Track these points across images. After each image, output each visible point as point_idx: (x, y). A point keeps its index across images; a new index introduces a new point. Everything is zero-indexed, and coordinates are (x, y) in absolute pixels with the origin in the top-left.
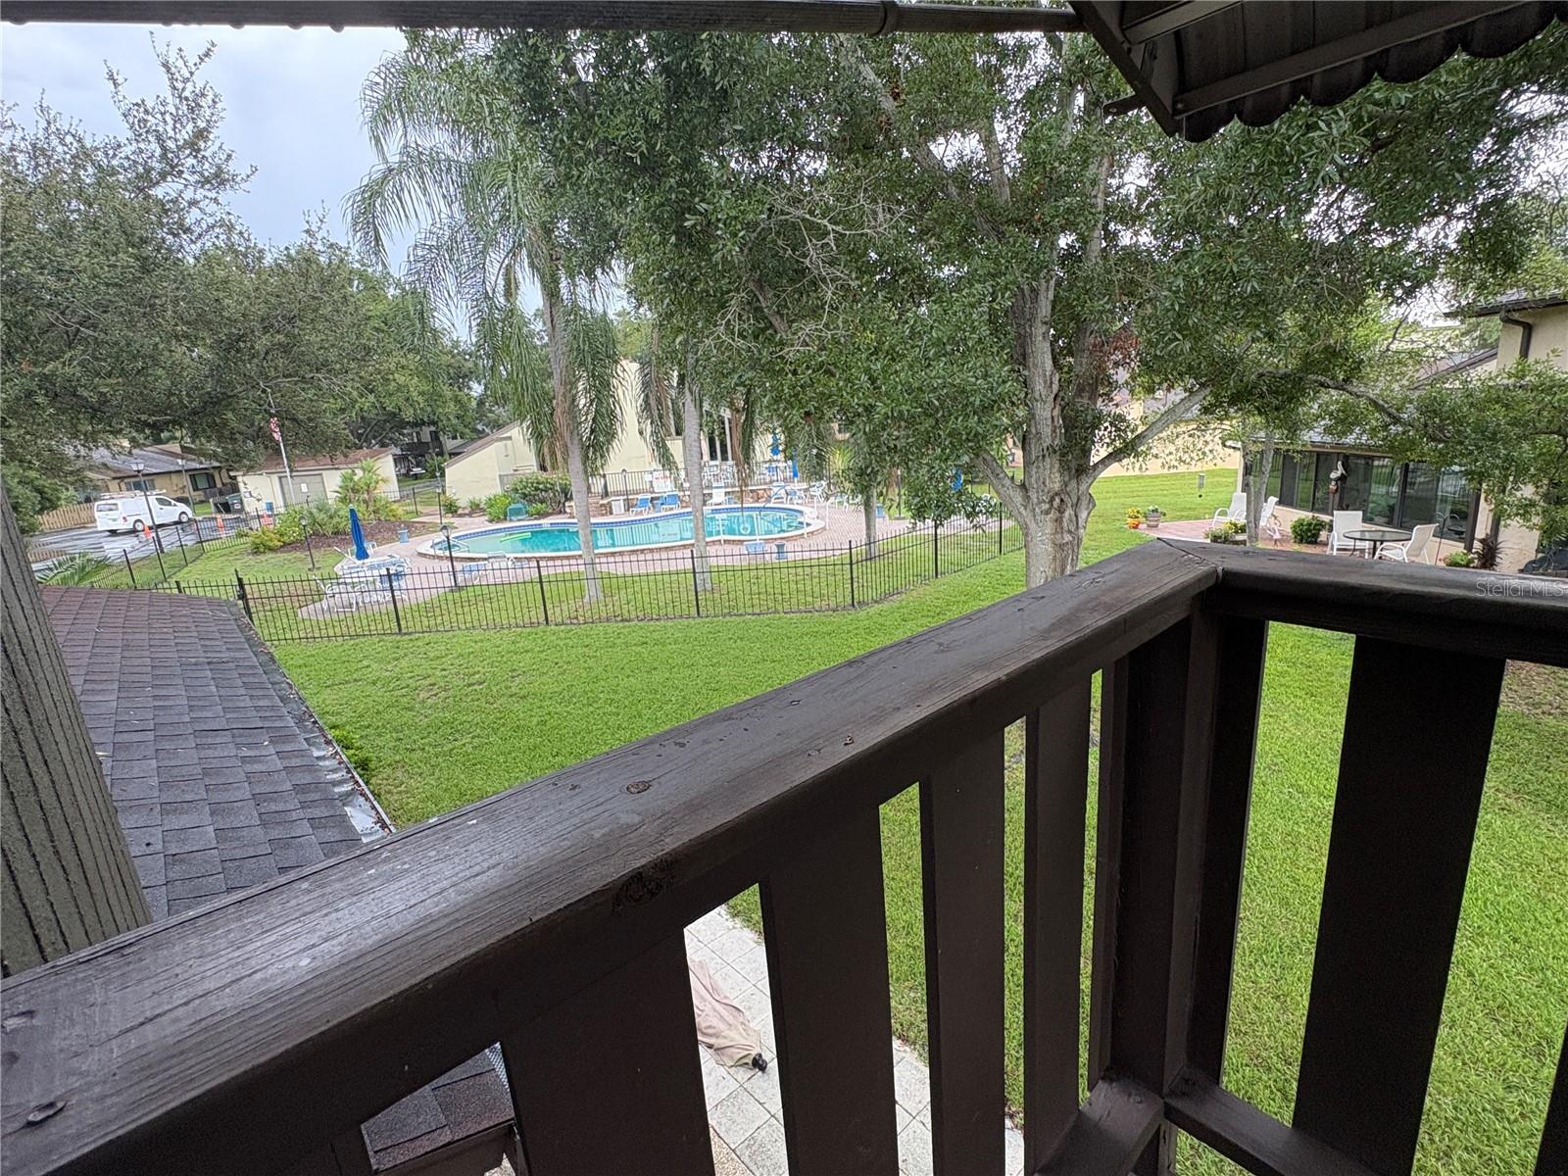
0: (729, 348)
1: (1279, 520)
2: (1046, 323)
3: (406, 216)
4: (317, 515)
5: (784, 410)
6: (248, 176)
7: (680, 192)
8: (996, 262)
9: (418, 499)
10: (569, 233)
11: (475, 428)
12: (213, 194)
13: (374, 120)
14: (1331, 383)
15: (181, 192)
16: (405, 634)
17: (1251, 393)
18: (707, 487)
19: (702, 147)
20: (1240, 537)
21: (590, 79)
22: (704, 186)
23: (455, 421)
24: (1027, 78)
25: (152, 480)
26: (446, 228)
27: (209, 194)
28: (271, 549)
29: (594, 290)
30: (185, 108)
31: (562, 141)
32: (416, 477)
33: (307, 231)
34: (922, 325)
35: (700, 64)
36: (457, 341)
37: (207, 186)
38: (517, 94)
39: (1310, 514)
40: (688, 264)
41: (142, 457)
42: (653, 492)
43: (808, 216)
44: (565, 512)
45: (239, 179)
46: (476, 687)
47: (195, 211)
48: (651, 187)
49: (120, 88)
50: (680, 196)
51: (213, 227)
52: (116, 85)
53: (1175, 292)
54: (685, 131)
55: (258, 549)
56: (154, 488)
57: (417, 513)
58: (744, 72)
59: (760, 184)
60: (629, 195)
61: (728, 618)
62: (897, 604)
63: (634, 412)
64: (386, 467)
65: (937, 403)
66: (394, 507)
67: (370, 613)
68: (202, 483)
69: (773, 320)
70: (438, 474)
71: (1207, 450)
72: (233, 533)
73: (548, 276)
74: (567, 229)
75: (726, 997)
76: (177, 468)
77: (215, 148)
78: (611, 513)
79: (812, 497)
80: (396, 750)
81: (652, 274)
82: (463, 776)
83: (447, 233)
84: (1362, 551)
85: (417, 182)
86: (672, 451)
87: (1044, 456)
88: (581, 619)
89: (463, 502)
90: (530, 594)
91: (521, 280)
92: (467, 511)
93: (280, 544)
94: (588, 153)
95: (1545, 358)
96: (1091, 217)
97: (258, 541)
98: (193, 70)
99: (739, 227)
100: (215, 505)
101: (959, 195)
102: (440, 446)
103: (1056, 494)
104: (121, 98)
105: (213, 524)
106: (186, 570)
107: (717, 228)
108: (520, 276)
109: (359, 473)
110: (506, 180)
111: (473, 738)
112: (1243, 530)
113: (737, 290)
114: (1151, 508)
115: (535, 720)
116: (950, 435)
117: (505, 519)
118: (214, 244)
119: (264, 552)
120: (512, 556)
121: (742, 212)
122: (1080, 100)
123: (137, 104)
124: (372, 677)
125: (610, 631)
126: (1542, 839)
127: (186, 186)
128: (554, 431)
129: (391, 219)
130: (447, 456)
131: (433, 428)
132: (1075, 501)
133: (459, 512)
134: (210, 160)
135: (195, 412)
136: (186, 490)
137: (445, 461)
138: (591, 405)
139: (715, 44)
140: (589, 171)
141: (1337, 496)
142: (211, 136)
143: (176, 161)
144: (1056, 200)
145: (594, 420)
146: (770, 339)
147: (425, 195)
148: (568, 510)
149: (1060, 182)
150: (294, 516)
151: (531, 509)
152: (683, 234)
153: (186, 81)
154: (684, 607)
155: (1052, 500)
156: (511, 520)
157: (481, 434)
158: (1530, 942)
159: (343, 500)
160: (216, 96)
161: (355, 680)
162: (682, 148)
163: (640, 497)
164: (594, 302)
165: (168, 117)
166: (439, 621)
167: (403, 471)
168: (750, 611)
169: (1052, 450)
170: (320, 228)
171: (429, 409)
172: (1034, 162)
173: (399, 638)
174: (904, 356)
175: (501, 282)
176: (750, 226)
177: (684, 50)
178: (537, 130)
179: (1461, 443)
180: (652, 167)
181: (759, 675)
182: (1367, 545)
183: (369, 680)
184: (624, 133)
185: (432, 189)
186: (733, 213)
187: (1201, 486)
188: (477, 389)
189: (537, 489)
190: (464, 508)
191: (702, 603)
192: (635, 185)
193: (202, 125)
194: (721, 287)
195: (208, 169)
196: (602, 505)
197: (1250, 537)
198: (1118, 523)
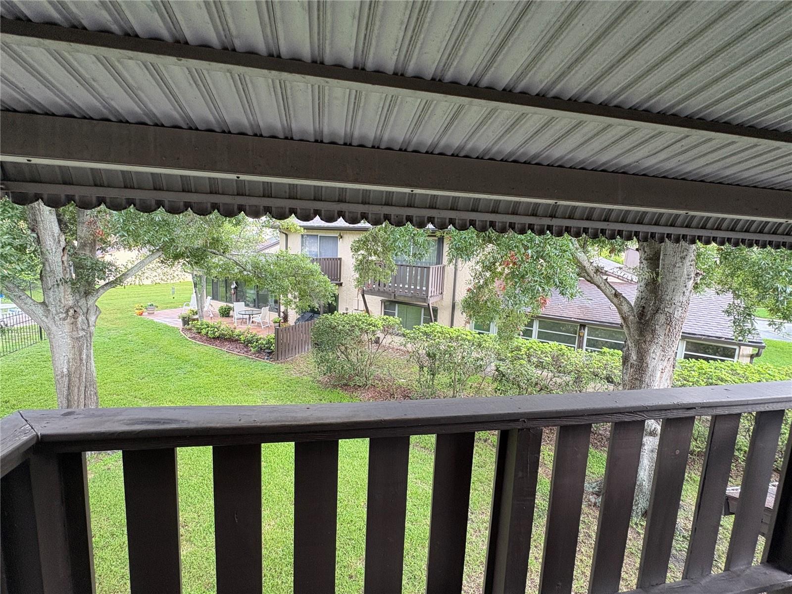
1: (213, 306)
17: (182, 255)
20: (196, 317)
39: (225, 304)
71: (175, 275)
84: (246, 319)
87: (58, 285)
103: (71, 308)
112: (196, 313)
114: (149, 304)
132: (85, 310)
141: (235, 296)
155: (67, 312)
169: (64, 281)
182: (247, 316)
187: (173, 293)
197: (200, 317)
198: (130, 313)
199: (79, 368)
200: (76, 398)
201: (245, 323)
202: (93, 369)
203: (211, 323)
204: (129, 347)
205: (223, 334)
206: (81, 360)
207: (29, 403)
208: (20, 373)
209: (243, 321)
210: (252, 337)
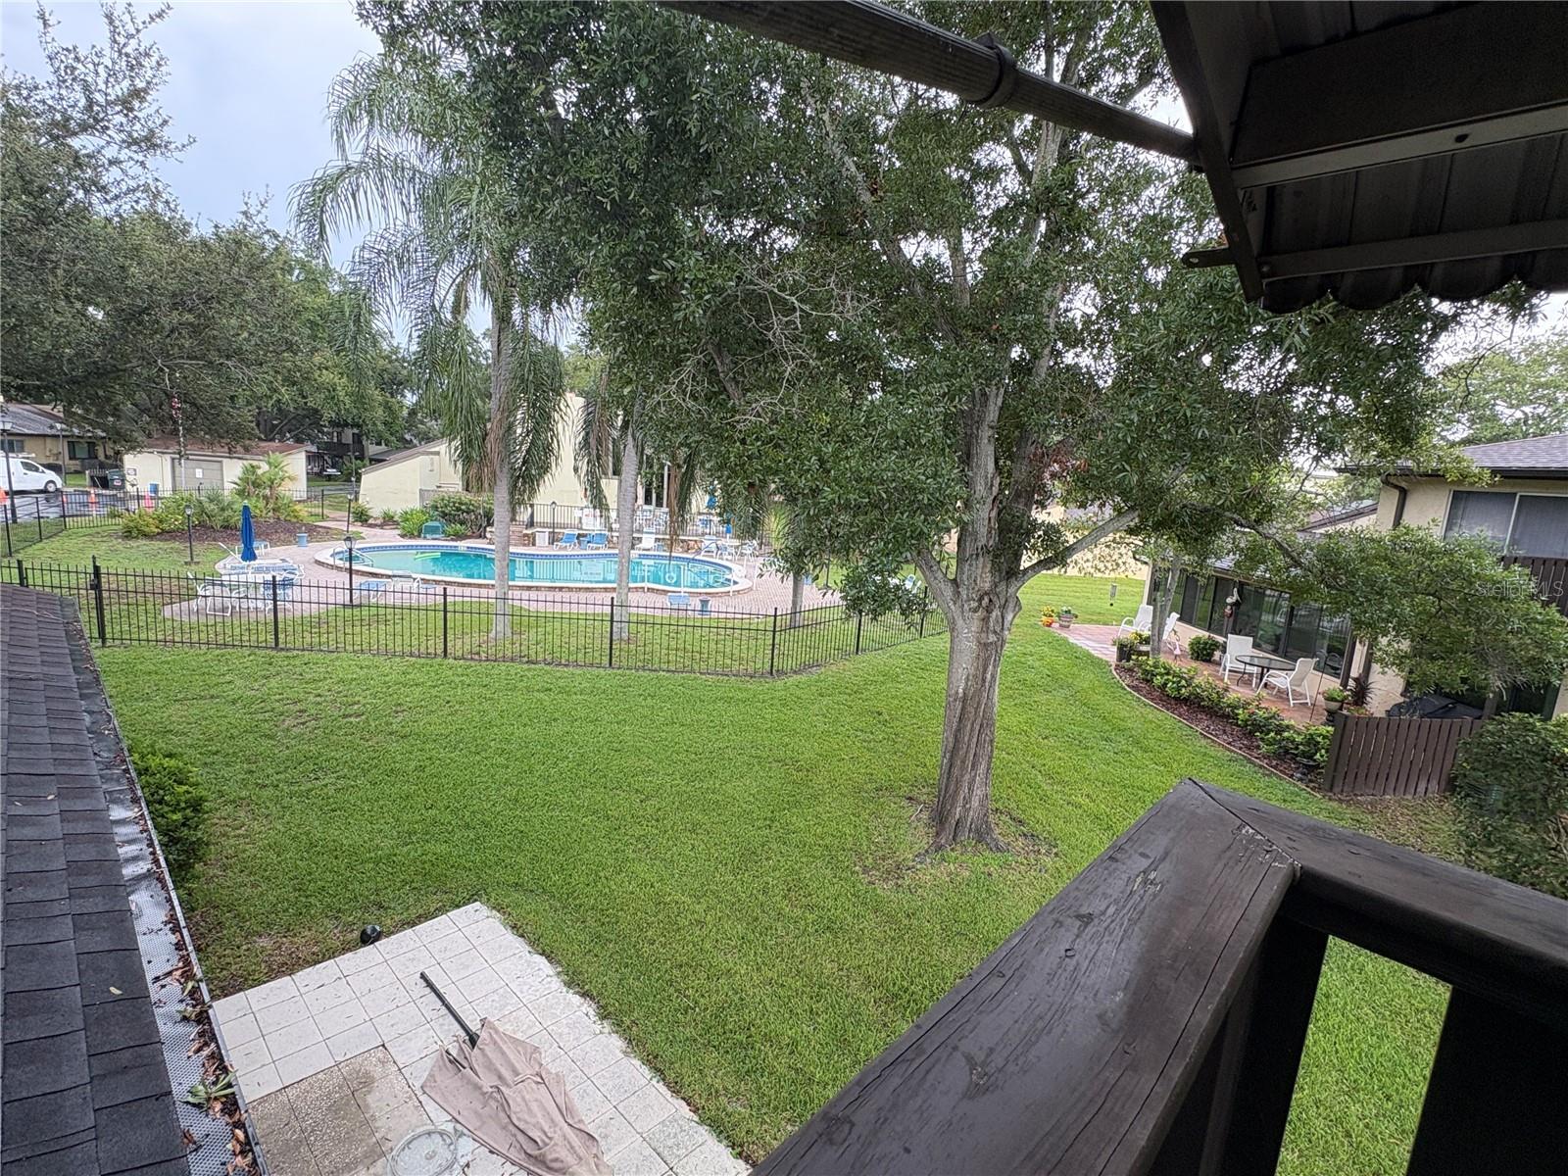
0: (679, 407)
1: (1180, 634)
2: (992, 428)
3: (358, 217)
4: (206, 505)
5: (728, 478)
6: (184, 146)
7: (649, 245)
8: (954, 364)
9: (326, 502)
10: (529, 262)
11: (402, 437)
12: (140, 157)
13: (340, 116)
14: (1243, 522)
15: (103, 147)
16: (282, 649)
18: (638, 531)
19: (677, 205)
20: (1144, 648)
21: (570, 117)
22: (675, 243)
23: (381, 427)
24: (996, 198)
25: (22, 442)
26: (399, 235)
27: (135, 156)
28: (146, 536)
29: (547, 322)
30: (124, 64)
31: (530, 172)
32: (330, 478)
33: (245, 213)
34: (878, 416)
35: (687, 124)
36: (398, 347)
37: (134, 148)
38: (489, 116)
39: (1207, 634)
40: (647, 315)
41: (15, 415)
42: (581, 529)
43: (776, 290)
44: (485, 537)
45: (173, 146)
46: (352, 719)
47: (114, 169)
48: (619, 236)
49: (50, 29)
50: (648, 249)
51: (134, 191)
52: (45, 24)
53: (1128, 425)
54: (662, 187)
55: (129, 534)
56: (22, 450)
57: (323, 517)
58: (730, 140)
59: (732, 251)
60: (594, 239)
61: (641, 672)
62: (815, 677)
63: (571, 448)
64: (296, 464)
65: (884, 495)
66: (298, 507)
67: (244, 620)
68: (82, 452)
69: (728, 386)
70: (353, 479)
71: (1120, 562)
72: (105, 511)
73: (500, 300)
74: (527, 259)
75: (581, 1121)
76: (53, 432)
77: (151, 110)
78: (534, 545)
79: (742, 555)
80: (244, 784)
81: (608, 321)
82: (317, 823)
83: (400, 240)
84: (1251, 675)
85: (376, 184)
86: (606, 492)
87: (977, 555)
88: (483, 655)
89: (376, 512)
90: (431, 621)
91: (472, 300)
92: (379, 522)
93: (156, 530)
94: (556, 189)
95: (1426, 526)
96: (1045, 336)
97: (131, 524)
98: (141, 26)
99: (705, 290)
100: (92, 478)
101: (925, 294)
102: (362, 450)
103: (986, 594)
104: (49, 40)
105: (84, 498)
106: (40, 545)
107: (683, 288)
108: (471, 295)
109: (265, 467)
110: (470, 200)
111: (338, 778)
112: (1147, 641)
113: (695, 351)
114: (1065, 609)
115: (413, 764)
116: (894, 529)
117: (419, 536)
118: (132, 207)
119: (137, 538)
120: (419, 576)
121: (711, 276)
122: (1043, 226)
123: (67, 50)
124: (233, 695)
125: (513, 672)
126: (1409, 986)
127: (108, 143)
128: (484, 456)
129: (342, 217)
130: (367, 462)
131: (356, 431)
132: (1003, 602)
133: (370, 522)
134: (142, 121)
135: (74, 381)
136: (61, 457)
137: (364, 466)
138: (528, 435)
139: (704, 107)
140: (554, 208)
141: (1231, 619)
142: (149, 98)
143: (102, 115)
144: (1014, 315)
145: (528, 452)
146: (722, 405)
147: (382, 198)
148: (488, 535)
149: (1019, 299)
150: (180, 504)
151: (448, 529)
152: (645, 286)
153: (130, 37)
154: (596, 654)
155: (981, 599)
156: (425, 538)
157: (407, 445)
158: (1401, 1101)
159: (241, 493)
160: (162, 59)
161: (212, 697)
162: (656, 202)
163: (566, 531)
164: (545, 333)
165: (101, 69)
166: (324, 639)
167: (316, 470)
168: (664, 667)
169: (986, 550)
170: (259, 212)
171: (355, 411)
172: (997, 275)
173: (274, 653)
174: (857, 442)
175: (451, 298)
176: (717, 291)
177: (672, 107)
178: (505, 157)
179: (1353, 593)
180: (622, 215)
181: (666, 740)
182: (1255, 670)
183: (229, 698)
184: (597, 176)
185: (391, 194)
186: (701, 276)
187: (1113, 595)
188: (410, 399)
189: (458, 509)
190: (376, 519)
191: (616, 653)
192: (602, 230)
193: (140, 85)
194: (678, 345)
195: (139, 131)
196: (526, 535)
197: (1153, 649)
198: (1033, 619)
199: (978, 692)
200: (966, 739)
201: (1248, 683)
202: (996, 699)
203: (1175, 666)
204: (1030, 676)
205: (1197, 696)
206: (984, 680)
207: (902, 724)
208: (895, 679)
209: (1243, 679)
210: (1267, 719)
